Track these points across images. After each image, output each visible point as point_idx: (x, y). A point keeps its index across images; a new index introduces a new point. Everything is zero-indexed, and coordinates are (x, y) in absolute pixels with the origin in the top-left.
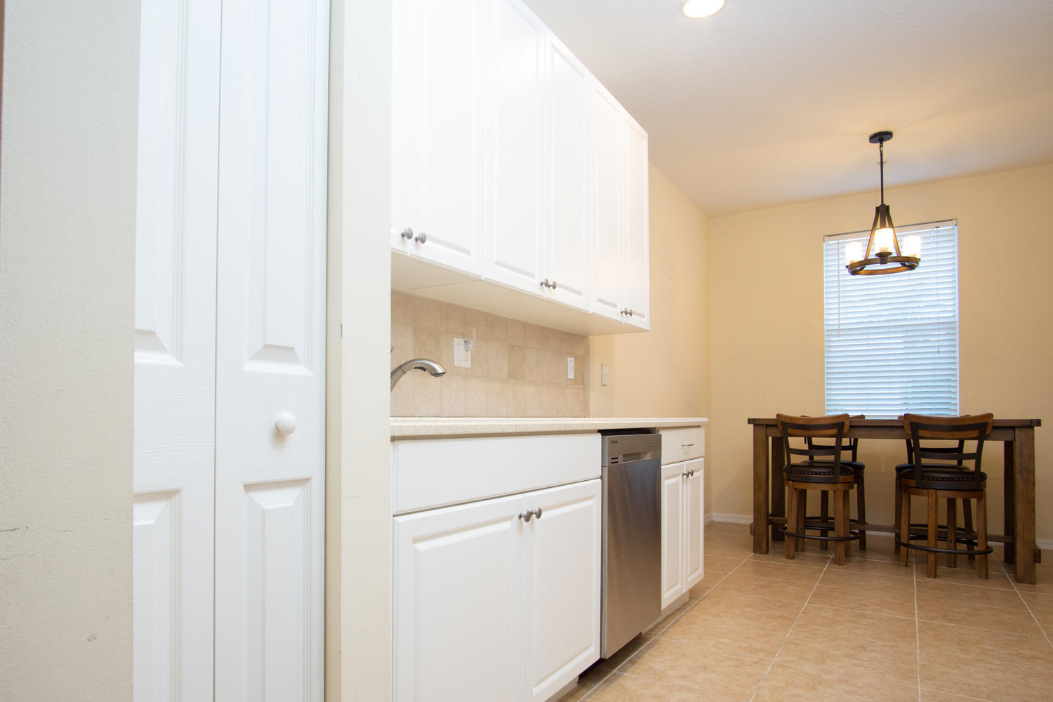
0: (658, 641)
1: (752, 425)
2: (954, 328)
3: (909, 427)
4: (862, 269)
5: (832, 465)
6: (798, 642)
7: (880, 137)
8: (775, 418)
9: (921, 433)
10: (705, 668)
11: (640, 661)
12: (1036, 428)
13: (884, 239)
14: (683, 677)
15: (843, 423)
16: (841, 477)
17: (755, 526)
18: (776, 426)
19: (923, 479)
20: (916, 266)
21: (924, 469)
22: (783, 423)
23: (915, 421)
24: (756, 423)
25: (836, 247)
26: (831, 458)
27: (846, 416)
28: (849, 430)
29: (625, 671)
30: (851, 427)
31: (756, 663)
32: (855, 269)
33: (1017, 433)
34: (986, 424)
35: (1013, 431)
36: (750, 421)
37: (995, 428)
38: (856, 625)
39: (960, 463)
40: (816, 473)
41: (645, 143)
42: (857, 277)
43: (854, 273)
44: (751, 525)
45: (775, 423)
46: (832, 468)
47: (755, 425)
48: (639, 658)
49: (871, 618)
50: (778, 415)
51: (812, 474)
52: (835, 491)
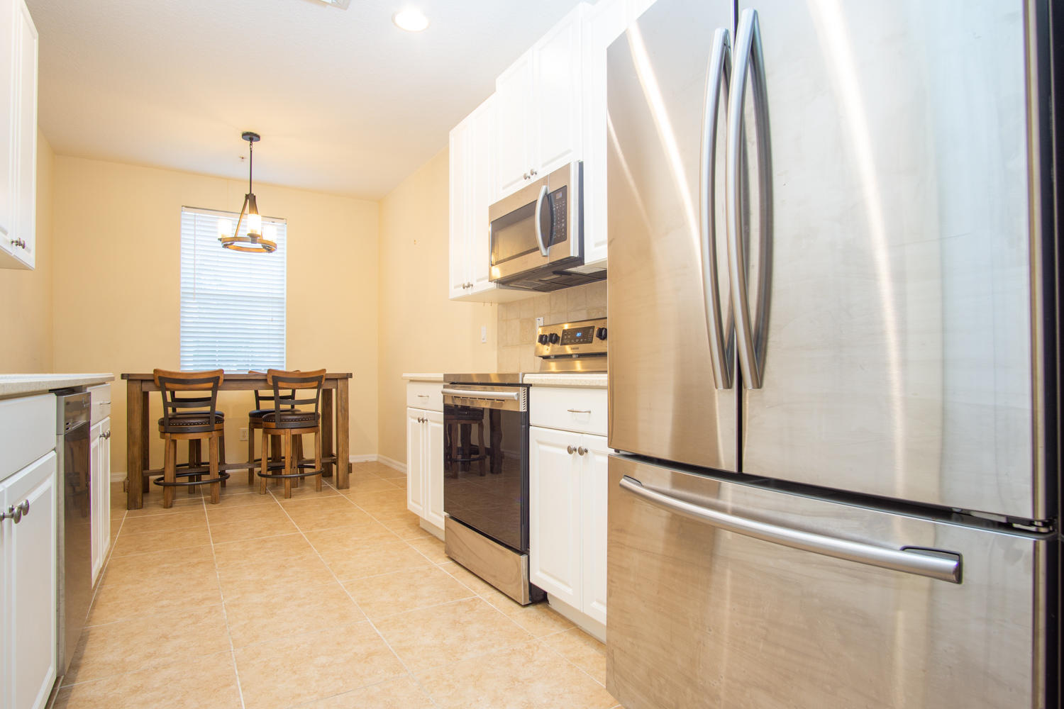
0: (89, 632)
1: (126, 381)
2: (283, 303)
3: (271, 380)
4: (232, 244)
5: (208, 415)
6: (231, 580)
7: (251, 137)
8: (153, 373)
9: (281, 384)
10: (165, 637)
11: (83, 661)
12: (349, 379)
13: (253, 223)
14: (149, 656)
15: (219, 377)
16: (216, 425)
17: (129, 484)
18: (153, 381)
19: (281, 421)
20: (275, 250)
21: (282, 413)
22: (160, 378)
23: (276, 375)
24: (130, 378)
25: (193, 218)
26: (208, 409)
27: (222, 371)
28: (223, 383)
29: (74, 681)
30: (225, 380)
31: (210, 612)
32: (227, 243)
33: (339, 383)
34: (322, 377)
35: (336, 382)
36: (123, 376)
37: (326, 379)
38: (266, 550)
39: (293, 407)
40: (194, 424)
41: (36, 42)
42: (227, 250)
43: (226, 246)
44: (124, 482)
45: (152, 378)
46: (209, 418)
47: (129, 380)
48: (80, 658)
49: (272, 541)
50: (155, 371)
51: (190, 425)
52: (210, 439)
